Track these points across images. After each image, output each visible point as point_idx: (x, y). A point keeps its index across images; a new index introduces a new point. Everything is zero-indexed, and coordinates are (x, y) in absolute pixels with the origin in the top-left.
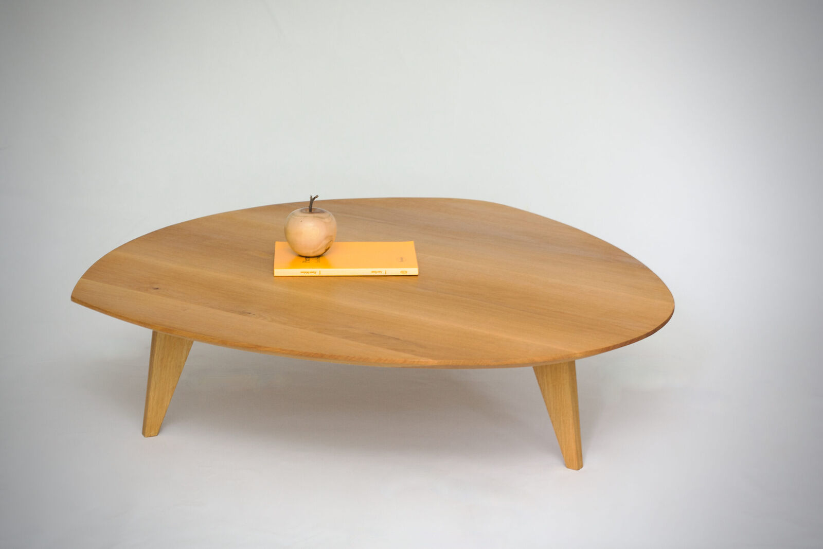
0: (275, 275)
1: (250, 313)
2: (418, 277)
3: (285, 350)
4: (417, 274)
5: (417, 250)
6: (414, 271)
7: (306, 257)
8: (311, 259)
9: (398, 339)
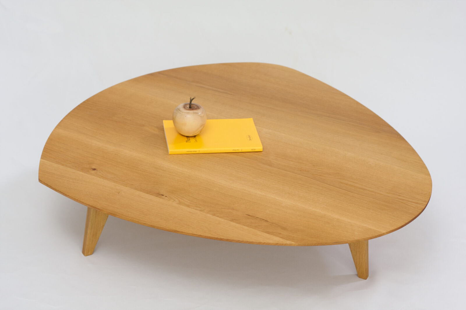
0: (169, 153)
1: (163, 195)
2: (262, 153)
3: (196, 235)
4: (262, 150)
5: (256, 124)
6: (260, 148)
7: (187, 137)
8: (190, 138)
9: (267, 221)
